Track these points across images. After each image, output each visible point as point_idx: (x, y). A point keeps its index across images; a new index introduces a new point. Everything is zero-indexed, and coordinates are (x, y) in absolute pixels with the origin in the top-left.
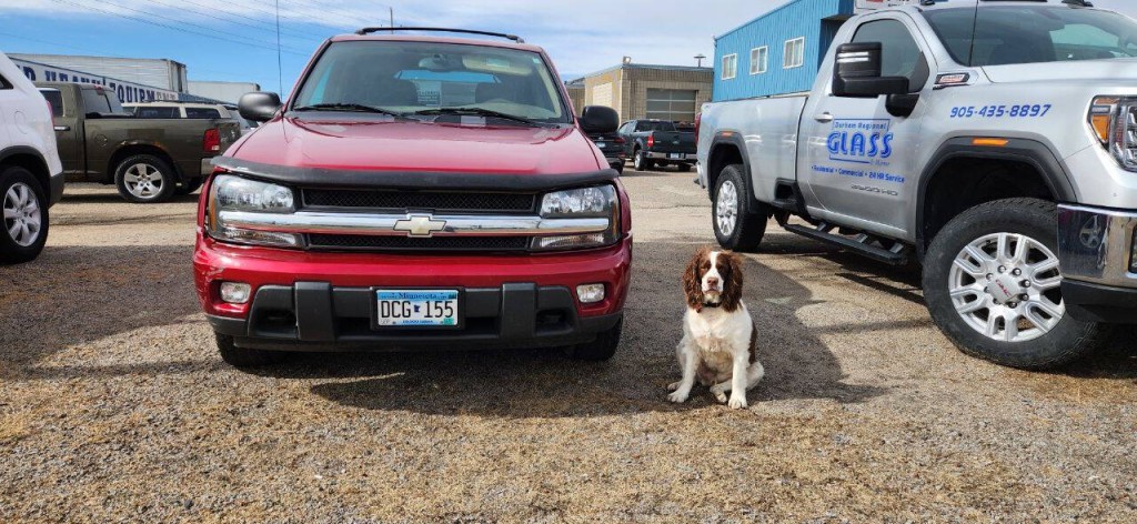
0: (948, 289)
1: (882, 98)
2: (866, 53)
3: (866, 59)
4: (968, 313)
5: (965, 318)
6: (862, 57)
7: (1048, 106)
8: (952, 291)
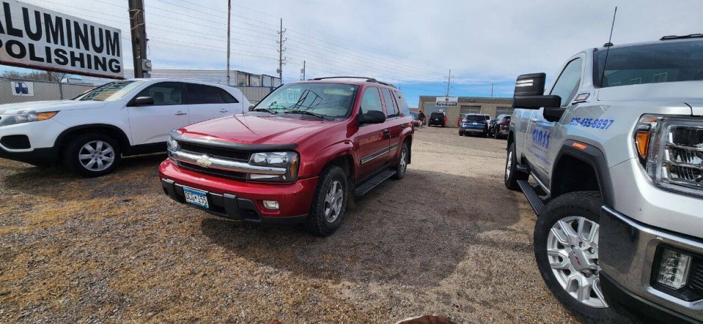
0: (546, 248)
1: (542, 109)
2: (532, 81)
3: (531, 84)
4: (559, 270)
5: (555, 272)
6: (529, 83)
7: (612, 121)
8: (548, 250)
